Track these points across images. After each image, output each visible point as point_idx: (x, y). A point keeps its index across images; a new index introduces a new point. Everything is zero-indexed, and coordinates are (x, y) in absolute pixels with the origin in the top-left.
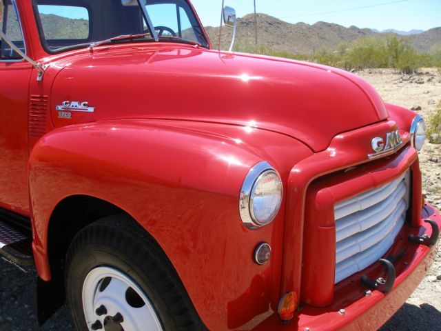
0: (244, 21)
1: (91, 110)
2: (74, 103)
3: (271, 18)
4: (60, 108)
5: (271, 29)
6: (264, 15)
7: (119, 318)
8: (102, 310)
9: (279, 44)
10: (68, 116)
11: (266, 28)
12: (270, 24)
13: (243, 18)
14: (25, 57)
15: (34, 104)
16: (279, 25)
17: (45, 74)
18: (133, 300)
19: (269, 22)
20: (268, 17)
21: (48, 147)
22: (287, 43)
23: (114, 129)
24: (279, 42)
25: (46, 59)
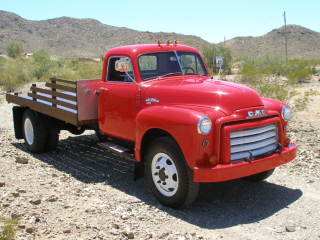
0: (280, 31)
1: (158, 101)
2: (152, 99)
3: (304, 28)
4: (147, 100)
5: (304, 38)
6: (297, 26)
7: (164, 169)
8: (158, 168)
9: (311, 51)
10: (150, 103)
11: (299, 37)
12: (302, 33)
13: (279, 29)
14: (134, 81)
15: (138, 99)
16: (310, 35)
17: (142, 88)
18: (169, 162)
19: (302, 32)
20: (300, 27)
21: (141, 115)
22: (317, 50)
23: (165, 107)
24: (310, 49)
25: (142, 83)
